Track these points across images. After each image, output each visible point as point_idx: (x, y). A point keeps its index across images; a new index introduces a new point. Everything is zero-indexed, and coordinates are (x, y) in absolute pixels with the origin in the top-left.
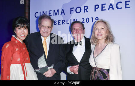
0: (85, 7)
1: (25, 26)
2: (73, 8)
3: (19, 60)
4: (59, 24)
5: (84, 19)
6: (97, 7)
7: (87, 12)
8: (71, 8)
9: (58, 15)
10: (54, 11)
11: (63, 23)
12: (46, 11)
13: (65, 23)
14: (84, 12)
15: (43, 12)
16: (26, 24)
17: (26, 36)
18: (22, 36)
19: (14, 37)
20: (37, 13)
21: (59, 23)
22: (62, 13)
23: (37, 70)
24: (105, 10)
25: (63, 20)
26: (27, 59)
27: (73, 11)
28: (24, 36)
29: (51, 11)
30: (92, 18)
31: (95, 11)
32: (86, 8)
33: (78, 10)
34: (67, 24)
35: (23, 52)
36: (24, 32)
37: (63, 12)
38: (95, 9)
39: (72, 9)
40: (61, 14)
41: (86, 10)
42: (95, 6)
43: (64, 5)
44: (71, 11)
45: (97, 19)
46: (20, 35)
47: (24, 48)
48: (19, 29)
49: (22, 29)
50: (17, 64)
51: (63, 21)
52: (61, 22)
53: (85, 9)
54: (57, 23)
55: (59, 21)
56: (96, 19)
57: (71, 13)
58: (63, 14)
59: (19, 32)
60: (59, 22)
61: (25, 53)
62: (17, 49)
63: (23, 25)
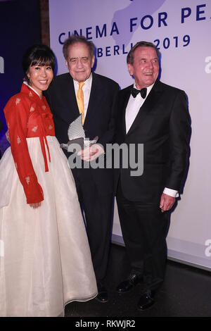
0: (160, 14)
1: (48, 62)
2: (136, 19)
3: (34, 129)
4: (107, 55)
5: (158, 41)
6: (186, 12)
7: (166, 25)
8: (132, 20)
9: (105, 35)
10: (97, 27)
11: (116, 51)
12: (81, 30)
13: (121, 51)
14: (160, 26)
15: (75, 32)
16: (50, 60)
17: (49, 81)
18: (41, 83)
19: (27, 84)
20: (64, 34)
21: (108, 53)
22: (113, 31)
23: (65, 145)
24: (204, 18)
25: (115, 47)
26: (51, 128)
27: (135, 24)
28: (46, 83)
29: (91, 28)
30: (176, 38)
31: (183, 22)
32: (163, 17)
33: (147, 22)
34: (124, 53)
35: (43, 114)
36: (46, 74)
37: (115, 29)
38: (183, 17)
39: (134, 22)
40: (111, 34)
41: (163, 20)
42: (183, 10)
43: (117, 14)
44: (132, 25)
45: (186, 39)
46: (39, 81)
47: (44, 107)
48: (37, 68)
49: (43, 68)
50: (32, 138)
51: (117, 48)
52: (112, 50)
53: (160, 20)
54: (104, 52)
55: (107, 48)
56: (185, 41)
57: (131, 31)
58: (116, 32)
59: (36, 74)
60: (107, 51)
61: (47, 116)
62: (32, 109)
63: (45, 60)
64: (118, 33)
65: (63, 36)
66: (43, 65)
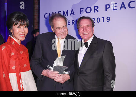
0: (95, 7)
2: (83, 8)
3: (14, 68)
4: (68, 25)
5: (94, 19)
6: (108, 6)
7: (98, 11)
8: (81, 9)
9: (68, 15)
10: (64, 12)
11: (73, 23)
12: (55, 12)
13: (75, 23)
14: (95, 12)
20: (47, 14)
22: (71, 13)
24: (117, 9)
25: (72, 21)
27: (83, 11)
28: (24, 36)
29: (60, 11)
30: (103, 18)
31: (106, 10)
32: (96, 8)
33: (88, 10)
38: (106, 8)
39: (82, 10)
40: (71, 15)
41: (97, 9)
42: (106, 5)
44: (81, 11)
45: (108, 18)
48: (19, 27)
49: (22, 27)
53: (95, 9)
55: (68, 21)
57: (81, 14)
58: (73, 14)
60: (68, 23)
64: (74, 14)
65: (46, 15)
66: (22, 25)
